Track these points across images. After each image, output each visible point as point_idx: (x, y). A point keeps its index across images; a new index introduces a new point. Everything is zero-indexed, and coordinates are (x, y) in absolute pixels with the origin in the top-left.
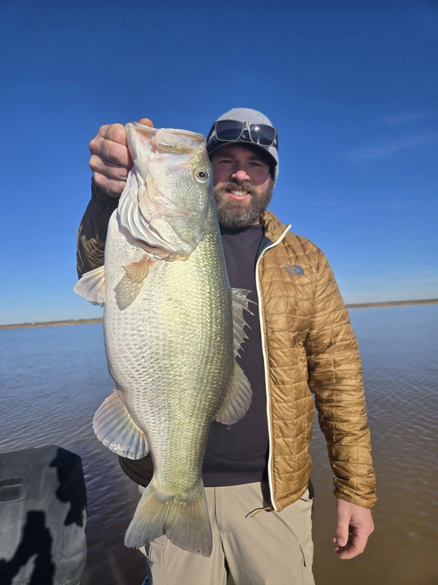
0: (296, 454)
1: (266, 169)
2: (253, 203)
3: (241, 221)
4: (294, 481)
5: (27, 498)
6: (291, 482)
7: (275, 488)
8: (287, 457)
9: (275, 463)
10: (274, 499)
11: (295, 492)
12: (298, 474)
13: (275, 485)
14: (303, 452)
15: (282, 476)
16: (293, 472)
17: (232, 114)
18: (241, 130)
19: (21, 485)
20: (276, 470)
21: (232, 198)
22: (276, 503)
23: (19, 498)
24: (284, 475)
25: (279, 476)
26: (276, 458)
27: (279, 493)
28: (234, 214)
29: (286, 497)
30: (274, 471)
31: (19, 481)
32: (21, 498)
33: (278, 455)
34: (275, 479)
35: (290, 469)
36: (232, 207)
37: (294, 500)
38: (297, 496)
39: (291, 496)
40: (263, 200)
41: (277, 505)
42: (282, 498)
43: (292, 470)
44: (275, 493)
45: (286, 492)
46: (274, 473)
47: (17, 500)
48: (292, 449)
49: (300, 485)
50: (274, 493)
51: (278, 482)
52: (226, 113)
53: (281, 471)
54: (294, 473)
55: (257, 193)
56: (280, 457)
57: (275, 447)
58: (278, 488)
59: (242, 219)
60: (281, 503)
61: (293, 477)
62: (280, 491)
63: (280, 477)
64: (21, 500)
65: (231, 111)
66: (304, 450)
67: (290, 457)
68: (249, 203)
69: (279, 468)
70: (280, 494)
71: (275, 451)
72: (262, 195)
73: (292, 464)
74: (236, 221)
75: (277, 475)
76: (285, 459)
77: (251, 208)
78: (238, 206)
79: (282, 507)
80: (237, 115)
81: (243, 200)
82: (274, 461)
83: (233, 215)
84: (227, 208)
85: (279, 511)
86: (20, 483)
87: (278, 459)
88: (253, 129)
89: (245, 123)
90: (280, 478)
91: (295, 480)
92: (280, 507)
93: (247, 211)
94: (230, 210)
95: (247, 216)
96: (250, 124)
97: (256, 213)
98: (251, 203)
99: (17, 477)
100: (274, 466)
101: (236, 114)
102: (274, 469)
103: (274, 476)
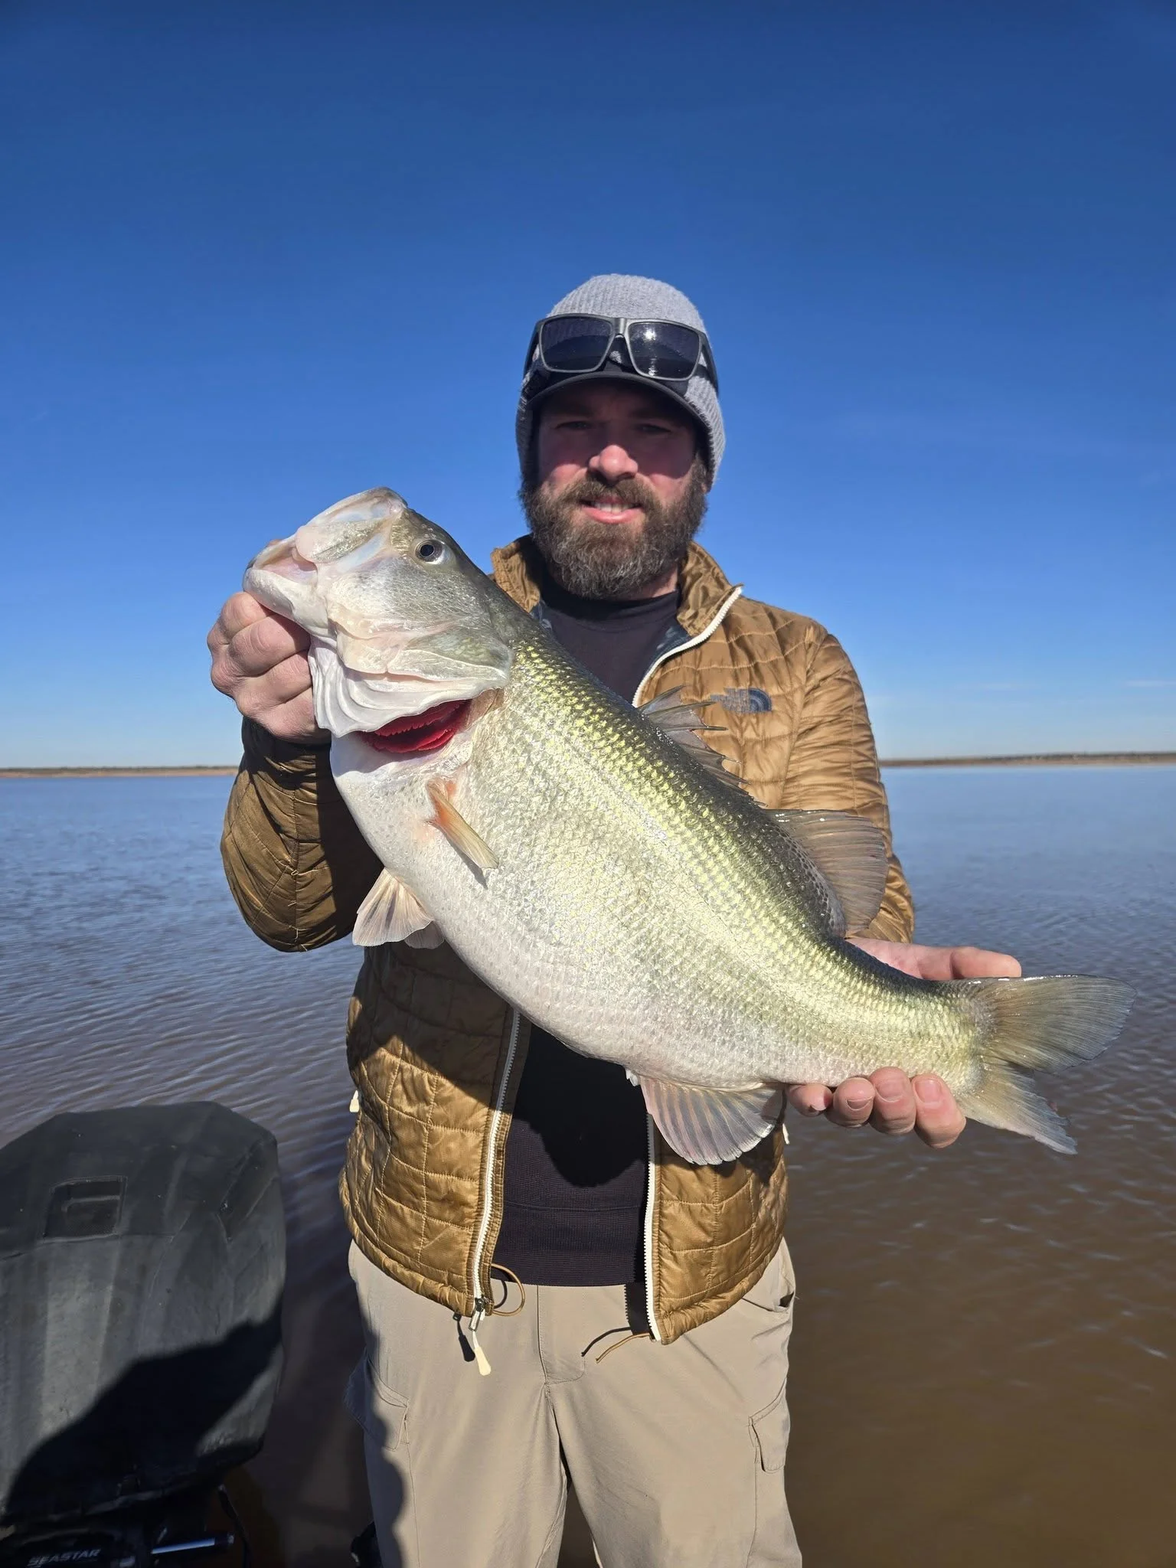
0: (722, 1200)
1: (685, 440)
2: (649, 533)
3: (618, 580)
4: (713, 1269)
5: (132, 1232)
6: (703, 1272)
7: (660, 1284)
8: (697, 1206)
9: (664, 1220)
10: (657, 1310)
11: (714, 1295)
12: (724, 1250)
13: (660, 1276)
14: (740, 1191)
15: (681, 1254)
16: (711, 1244)
17: (586, 296)
18: (606, 339)
19: (118, 1198)
20: (664, 1238)
21: (593, 518)
22: (659, 1321)
23: (110, 1231)
24: (687, 1251)
25: (672, 1254)
26: (667, 1208)
27: (668, 1295)
28: (598, 562)
29: (690, 1305)
30: (659, 1240)
31: (112, 1188)
32: (117, 1231)
33: (672, 1199)
34: (660, 1260)
35: (702, 1236)
36: (593, 544)
37: (713, 1313)
38: (719, 1303)
39: (704, 1304)
40: (679, 523)
41: (662, 1326)
42: (676, 1310)
43: (709, 1240)
44: (658, 1296)
45: (689, 1294)
46: (659, 1246)
47: (106, 1236)
48: (709, 1185)
49: (728, 1277)
50: (654, 1297)
51: (668, 1268)
52: (575, 292)
53: (677, 1241)
54: (715, 1248)
55: (660, 507)
56: (677, 1205)
57: (665, 1178)
58: (668, 1283)
59: (621, 573)
60: (673, 1322)
61: (710, 1256)
62: (672, 1292)
63: (674, 1255)
64: (117, 1237)
65: (584, 285)
66: (745, 1187)
67: (705, 1206)
68: (640, 530)
69: (672, 1233)
70: (671, 1299)
71: (664, 1187)
72: (673, 510)
73: (710, 1225)
74: (606, 579)
75: (666, 1251)
76: (690, 1212)
77: (645, 545)
78: (610, 539)
79: (675, 1332)
80: (600, 298)
81: (621, 522)
82: (661, 1214)
83: (596, 563)
84: (582, 546)
85: (666, 1342)
86: (116, 1193)
87: (672, 1208)
88: (638, 336)
89: (617, 320)
90: (675, 1259)
91: (715, 1265)
92: (671, 1332)
93: (635, 552)
94: (589, 550)
95: (635, 566)
96: (628, 324)
97: (660, 559)
98: (643, 532)
99: (109, 1178)
100: (660, 1227)
101: (596, 296)
102: (659, 1234)
103: (660, 1253)
